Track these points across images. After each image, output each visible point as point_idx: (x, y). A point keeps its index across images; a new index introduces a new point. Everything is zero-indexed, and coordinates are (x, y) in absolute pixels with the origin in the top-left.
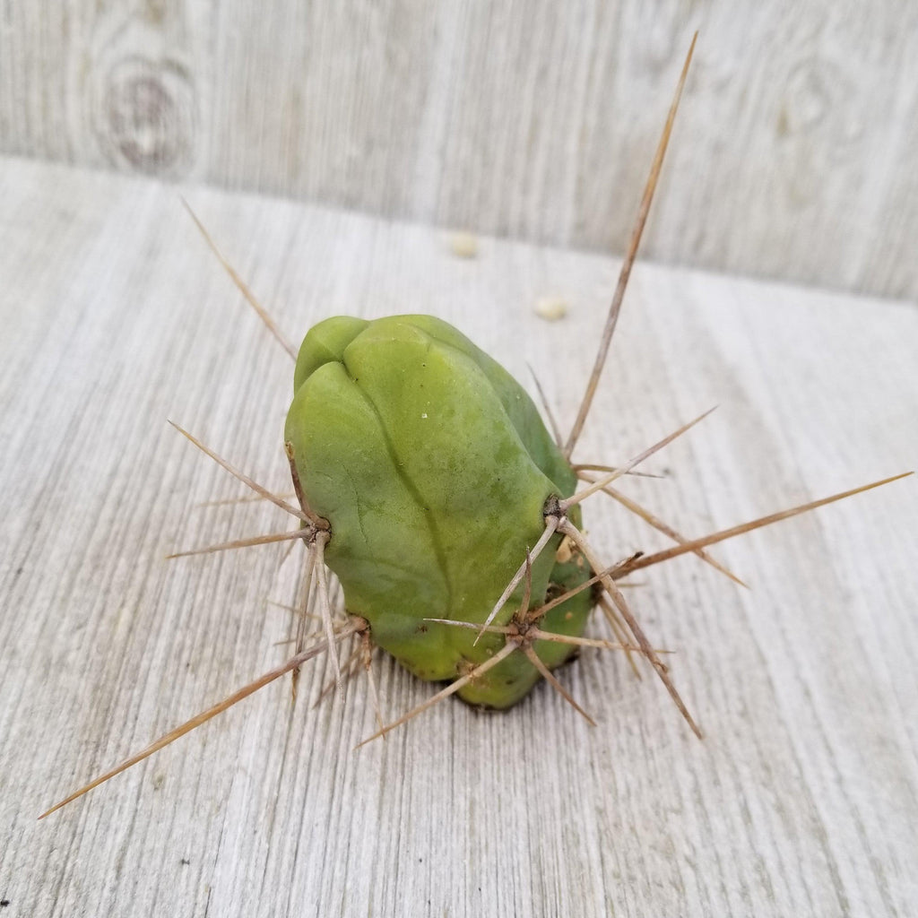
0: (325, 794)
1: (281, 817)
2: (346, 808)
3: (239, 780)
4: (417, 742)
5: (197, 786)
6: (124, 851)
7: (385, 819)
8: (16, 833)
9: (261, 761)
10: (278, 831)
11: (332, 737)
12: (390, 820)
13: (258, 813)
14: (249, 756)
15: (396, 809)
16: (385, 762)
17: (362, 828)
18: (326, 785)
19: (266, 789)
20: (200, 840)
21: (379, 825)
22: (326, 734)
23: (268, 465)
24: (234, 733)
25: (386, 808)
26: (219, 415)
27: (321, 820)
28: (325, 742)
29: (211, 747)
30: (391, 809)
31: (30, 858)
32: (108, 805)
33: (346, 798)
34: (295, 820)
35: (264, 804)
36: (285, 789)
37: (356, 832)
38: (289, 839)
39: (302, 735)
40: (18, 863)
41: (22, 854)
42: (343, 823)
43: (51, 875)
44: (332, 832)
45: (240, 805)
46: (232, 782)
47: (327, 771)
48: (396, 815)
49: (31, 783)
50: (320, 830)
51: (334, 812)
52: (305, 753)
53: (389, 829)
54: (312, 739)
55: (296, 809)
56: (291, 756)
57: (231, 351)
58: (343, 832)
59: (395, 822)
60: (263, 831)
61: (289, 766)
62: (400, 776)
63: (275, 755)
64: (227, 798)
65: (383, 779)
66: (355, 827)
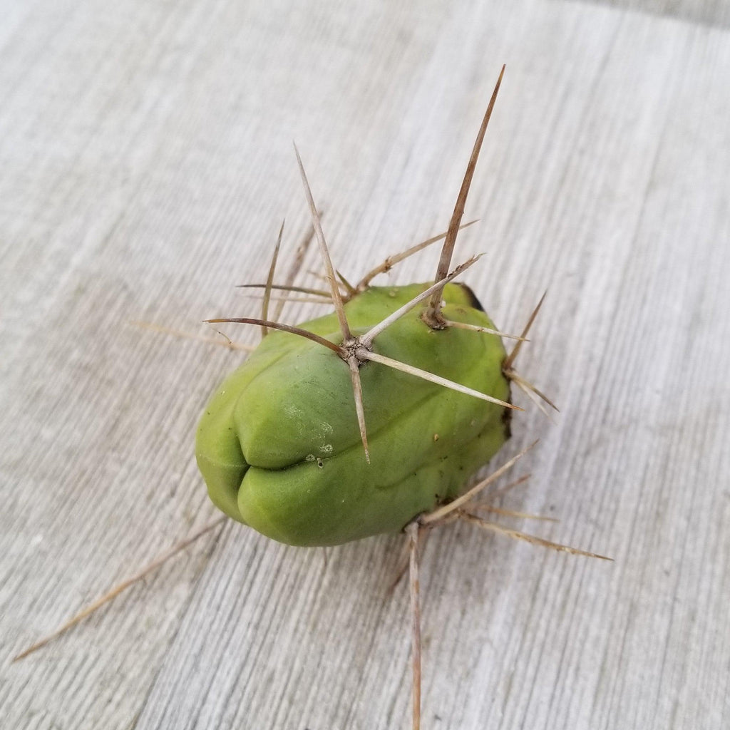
0: (552, 676)
1: (515, 690)
2: (568, 692)
3: (487, 651)
4: (636, 637)
5: (454, 651)
6: (394, 700)
7: (599, 707)
8: (320, 672)
9: (505, 636)
10: (511, 703)
11: (565, 622)
12: (602, 709)
13: (497, 683)
14: (497, 630)
15: (609, 700)
16: (606, 653)
17: (578, 712)
18: (554, 667)
19: (506, 663)
20: (452, 699)
21: (593, 712)
22: (561, 618)
23: (547, 332)
24: (487, 606)
25: (601, 696)
26: (512, 275)
27: (546, 699)
28: (558, 625)
29: (468, 617)
30: (605, 698)
31: (328, 696)
32: (387, 658)
33: (569, 682)
34: (525, 695)
35: (503, 675)
36: (521, 665)
37: (573, 715)
38: (519, 713)
39: (540, 616)
40: (319, 699)
41: (322, 691)
42: (564, 706)
43: (341, 713)
44: (553, 712)
45: (485, 674)
46: (480, 652)
47: (557, 654)
48: (608, 704)
49: (334, 629)
50: (544, 708)
51: (558, 693)
52: (541, 634)
53: (601, 718)
54: (549, 622)
55: (527, 685)
56: (529, 635)
57: (531, 200)
58: (563, 712)
59: (606, 711)
60: (499, 701)
61: (527, 644)
62: (616, 669)
63: (517, 633)
64: (475, 665)
65: (602, 670)
66: (573, 710)
